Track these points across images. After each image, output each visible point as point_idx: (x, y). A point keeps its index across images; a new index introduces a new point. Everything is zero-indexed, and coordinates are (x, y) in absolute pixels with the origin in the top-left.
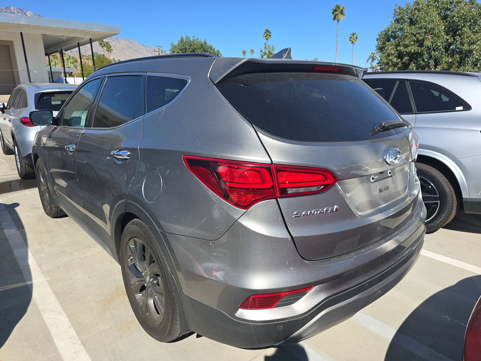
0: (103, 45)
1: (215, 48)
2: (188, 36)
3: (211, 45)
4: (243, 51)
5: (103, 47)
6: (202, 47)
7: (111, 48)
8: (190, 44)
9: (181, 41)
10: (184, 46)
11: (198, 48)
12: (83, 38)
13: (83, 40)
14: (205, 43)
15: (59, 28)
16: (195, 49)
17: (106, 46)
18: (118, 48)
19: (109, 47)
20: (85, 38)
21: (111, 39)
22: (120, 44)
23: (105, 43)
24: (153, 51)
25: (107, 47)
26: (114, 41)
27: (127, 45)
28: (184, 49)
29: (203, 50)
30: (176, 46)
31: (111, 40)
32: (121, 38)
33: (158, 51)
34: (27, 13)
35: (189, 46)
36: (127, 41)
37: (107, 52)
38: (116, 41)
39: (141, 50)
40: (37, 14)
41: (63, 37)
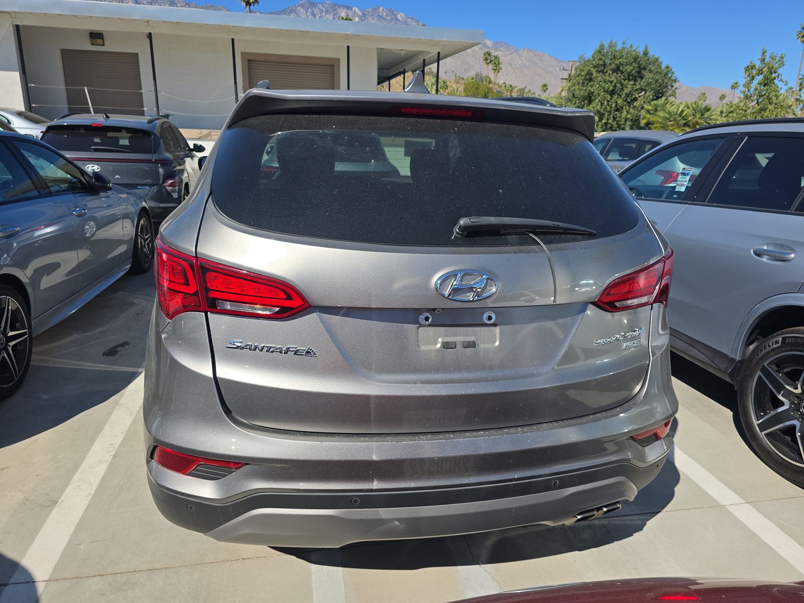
0: (488, 61)
1: (661, 63)
2: (614, 42)
3: (656, 56)
4: (746, 66)
5: (488, 64)
6: (635, 60)
7: (501, 66)
8: (614, 56)
9: (599, 52)
10: (601, 59)
11: (627, 62)
12: (428, 52)
13: (430, 55)
14: (646, 53)
15: (410, 38)
16: (622, 64)
17: (493, 63)
18: (515, 65)
19: (497, 63)
20: (431, 51)
21: (507, 51)
22: (520, 58)
23: (493, 57)
24: (561, 69)
25: (495, 63)
26: (511, 53)
27: (532, 59)
28: (600, 64)
29: (636, 65)
30: (588, 61)
31: (508, 53)
32: (524, 49)
33: (570, 69)
34: (399, 16)
35: (611, 60)
36: (532, 54)
37: (493, 71)
38: (515, 53)
39: (551, 68)
40: (411, 17)
41: (401, 52)
